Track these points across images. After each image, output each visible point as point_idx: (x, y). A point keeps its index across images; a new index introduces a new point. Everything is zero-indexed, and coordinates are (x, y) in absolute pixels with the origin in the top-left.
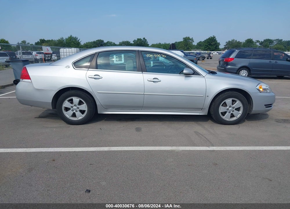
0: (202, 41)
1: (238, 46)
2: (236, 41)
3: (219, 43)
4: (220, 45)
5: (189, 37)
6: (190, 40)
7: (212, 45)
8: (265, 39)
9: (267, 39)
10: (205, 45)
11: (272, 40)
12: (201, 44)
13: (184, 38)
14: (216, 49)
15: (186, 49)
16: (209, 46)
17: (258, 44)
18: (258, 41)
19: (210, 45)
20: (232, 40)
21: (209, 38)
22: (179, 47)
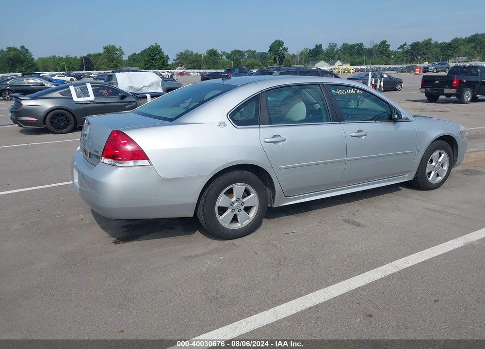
0: (137, 53)
1: (198, 61)
2: (192, 52)
3: (167, 56)
4: (169, 59)
5: (113, 46)
6: (118, 51)
7: (155, 60)
8: (233, 50)
9: (235, 50)
10: (145, 61)
11: (242, 51)
12: (135, 57)
13: (105, 48)
14: (163, 66)
15: (112, 67)
16: (151, 61)
17: (224, 57)
18: (224, 53)
19: (153, 59)
20: (185, 51)
21: (150, 48)
22: (98, 63)
